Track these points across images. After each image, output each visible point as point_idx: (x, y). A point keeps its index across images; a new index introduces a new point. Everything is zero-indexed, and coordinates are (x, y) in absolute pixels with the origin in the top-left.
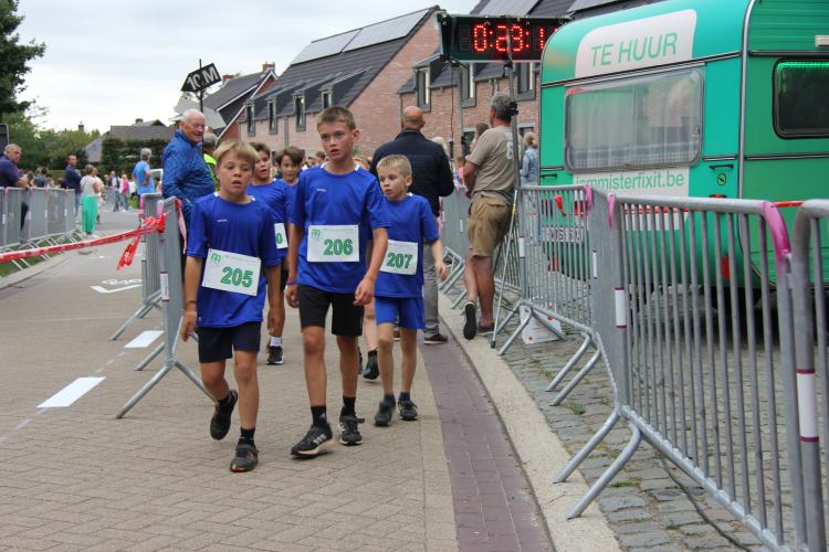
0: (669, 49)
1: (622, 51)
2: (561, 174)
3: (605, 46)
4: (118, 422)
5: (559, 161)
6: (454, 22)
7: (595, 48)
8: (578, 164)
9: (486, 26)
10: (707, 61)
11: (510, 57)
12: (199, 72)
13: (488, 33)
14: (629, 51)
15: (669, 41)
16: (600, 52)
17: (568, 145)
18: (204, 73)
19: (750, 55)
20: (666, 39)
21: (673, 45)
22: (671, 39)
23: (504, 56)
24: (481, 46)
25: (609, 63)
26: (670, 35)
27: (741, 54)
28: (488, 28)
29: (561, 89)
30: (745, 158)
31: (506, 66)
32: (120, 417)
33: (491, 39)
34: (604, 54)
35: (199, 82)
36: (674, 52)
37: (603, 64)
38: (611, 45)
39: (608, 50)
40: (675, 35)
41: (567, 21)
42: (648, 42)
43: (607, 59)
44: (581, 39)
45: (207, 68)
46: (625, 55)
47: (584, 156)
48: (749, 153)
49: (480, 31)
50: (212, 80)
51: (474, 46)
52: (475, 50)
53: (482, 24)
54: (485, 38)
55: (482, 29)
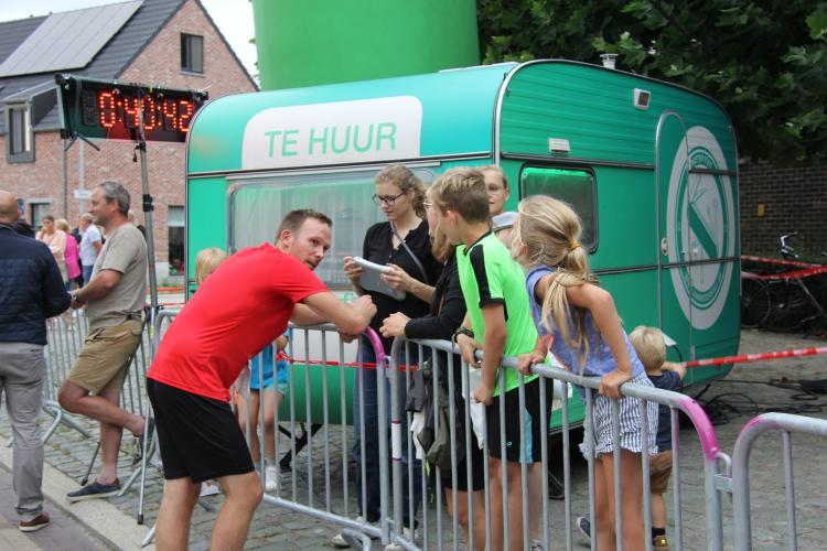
0: (386, 142)
1: (313, 140)
3: (287, 133)
6: (79, 86)
7: (272, 135)
9: (113, 95)
10: (442, 161)
11: (143, 136)
13: (115, 104)
14: (324, 140)
16: (278, 140)
19: (502, 157)
20: (379, 132)
21: (390, 137)
22: (386, 131)
23: (133, 134)
24: (109, 121)
25: (295, 153)
26: (385, 125)
27: (492, 155)
28: (117, 98)
29: (221, 183)
31: (137, 147)
34: (285, 142)
36: (393, 147)
37: (284, 154)
38: (297, 132)
39: (290, 137)
40: (392, 126)
42: (352, 132)
43: (289, 148)
44: (248, 121)
46: (318, 145)
49: (107, 100)
51: (101, 120)
52: (102, 125)
53: (109, 92)
54: (112, 110)
55: (109, 98)
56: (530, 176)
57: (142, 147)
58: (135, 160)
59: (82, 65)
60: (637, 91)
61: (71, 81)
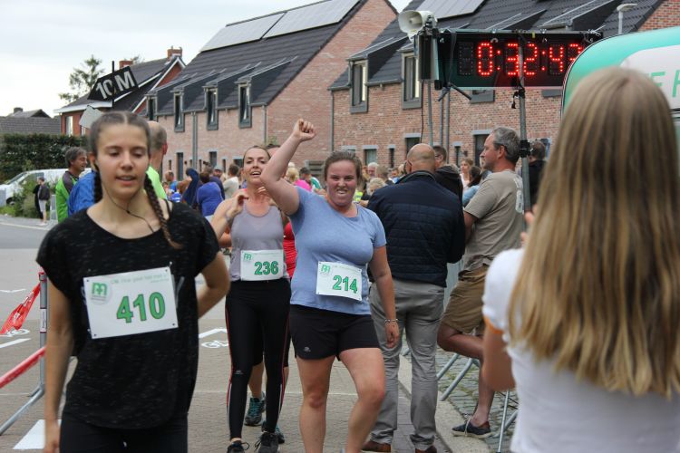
3: (654, 75)
6: (454, 39)
9: (491, 45)
11: (522, 83)
12: (111, 77)
13: (495, 53)
18: (118, 78)
23: (514, 82)
24: (485, 69)
28: (496, 46)
31: (516, 94)
33: (498, 60)
35: (111, 89)
45: (121, 72)
49: (485, 50)
50: (127, 86)
51: (478, 69)
52: (479, 74)
53: (488, 41)
54: (491, 59)
55: (488, 47)
57: (521, 94)
58: (513, 107)
59: (472, 10)
61: (447, 34)
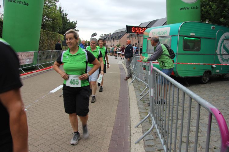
0: (165, 33)
1: (157, 33)
2: (146, 54)
4: (60, 98)
5: (146, 51)
6: (129, 27)
7: (153, 32)
8: (149, 52)
10: (172, 36)
15: (165, 32)
17: (147, 49)
19: (180, 35)
22: (166, 32)
25: (155, 35)
27: (178, 35)
28: (135, 28)
29: (147, 39)
30: (178, 54)
32: (60, 97)
33: (135, 30)
35: (94, 35)
39: (155, 33)
40: (166, 31)
41: (148, 28)
42: (162, 32)
44: (150, 31)
46: (158, 34)
47: (150, 51)
48: (178, 53)
49: (133, 29)
51: (132, 31)
56: (185, 39)
57: (138, 35)
60: (212, 26)
